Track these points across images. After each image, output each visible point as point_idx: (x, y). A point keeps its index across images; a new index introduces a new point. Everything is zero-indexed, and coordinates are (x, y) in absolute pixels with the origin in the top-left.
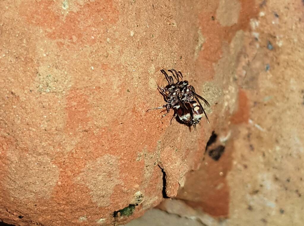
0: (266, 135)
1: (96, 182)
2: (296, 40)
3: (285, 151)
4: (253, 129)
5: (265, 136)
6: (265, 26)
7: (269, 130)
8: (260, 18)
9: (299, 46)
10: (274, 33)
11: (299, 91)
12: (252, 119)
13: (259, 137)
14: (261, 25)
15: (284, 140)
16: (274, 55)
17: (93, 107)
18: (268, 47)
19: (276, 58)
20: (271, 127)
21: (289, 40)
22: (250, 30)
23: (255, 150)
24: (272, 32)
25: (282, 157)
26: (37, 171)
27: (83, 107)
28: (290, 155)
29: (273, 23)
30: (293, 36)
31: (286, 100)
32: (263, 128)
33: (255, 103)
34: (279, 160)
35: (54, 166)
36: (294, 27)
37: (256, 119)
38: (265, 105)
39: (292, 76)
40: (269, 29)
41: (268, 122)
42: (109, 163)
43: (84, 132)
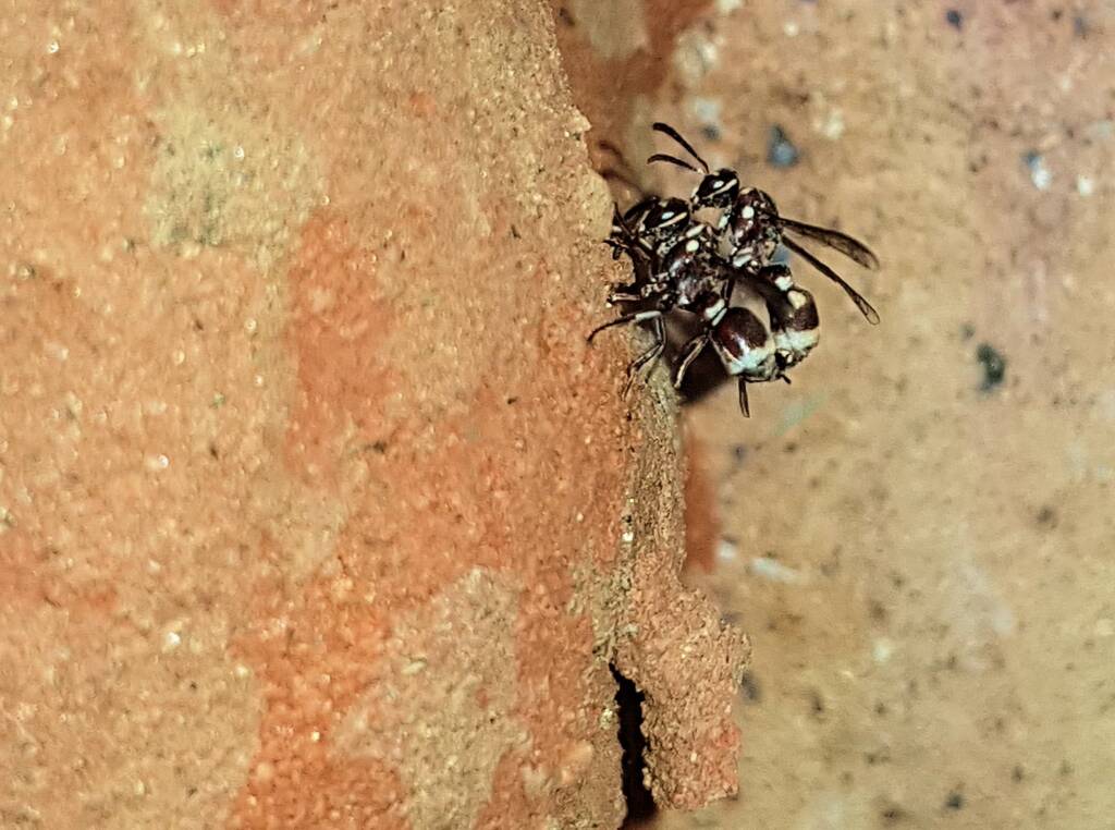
0: (817, 598)
1: (436, 731)
2: (907, 90)
3: (927, 651)
4: (744, 588)
5: (816, 607)
6: (752, 55)
7: (830, 568)
8: (721, 24)
9: (926, 116)
10: (801, 80)
11: (951, 336)
12: (731, 541)
13: (784, 622)
14: (733, 55)
15: (914, 595)
16: (804, 189)
17: (401, 314)
18: (772, 159)
19: (820, 199)
20: (837, 551)
21: (874, 99)
22: (679, 91)
23: (769, 696)
24: (788, 78)
25: (913, 686)
26: (157, 713)
27: (358, 316)
28: (952, 663)
29: (791, 29)
30: (891, 76)
31: (892, 396)
32: (796, 567)
33: (738, 452)
34: (898, 709)
35: (242, 671)
36: (892, 29)
37: (752, 532)
38: (791, 448)
39: (906, 269)
40: (774, 65)
41: (819, 526)
42: (488, 613)
43: (372, 452)
